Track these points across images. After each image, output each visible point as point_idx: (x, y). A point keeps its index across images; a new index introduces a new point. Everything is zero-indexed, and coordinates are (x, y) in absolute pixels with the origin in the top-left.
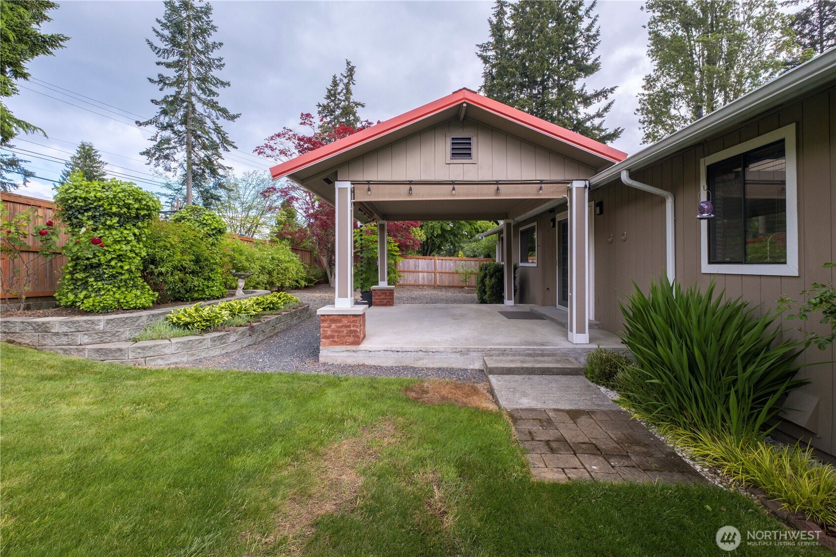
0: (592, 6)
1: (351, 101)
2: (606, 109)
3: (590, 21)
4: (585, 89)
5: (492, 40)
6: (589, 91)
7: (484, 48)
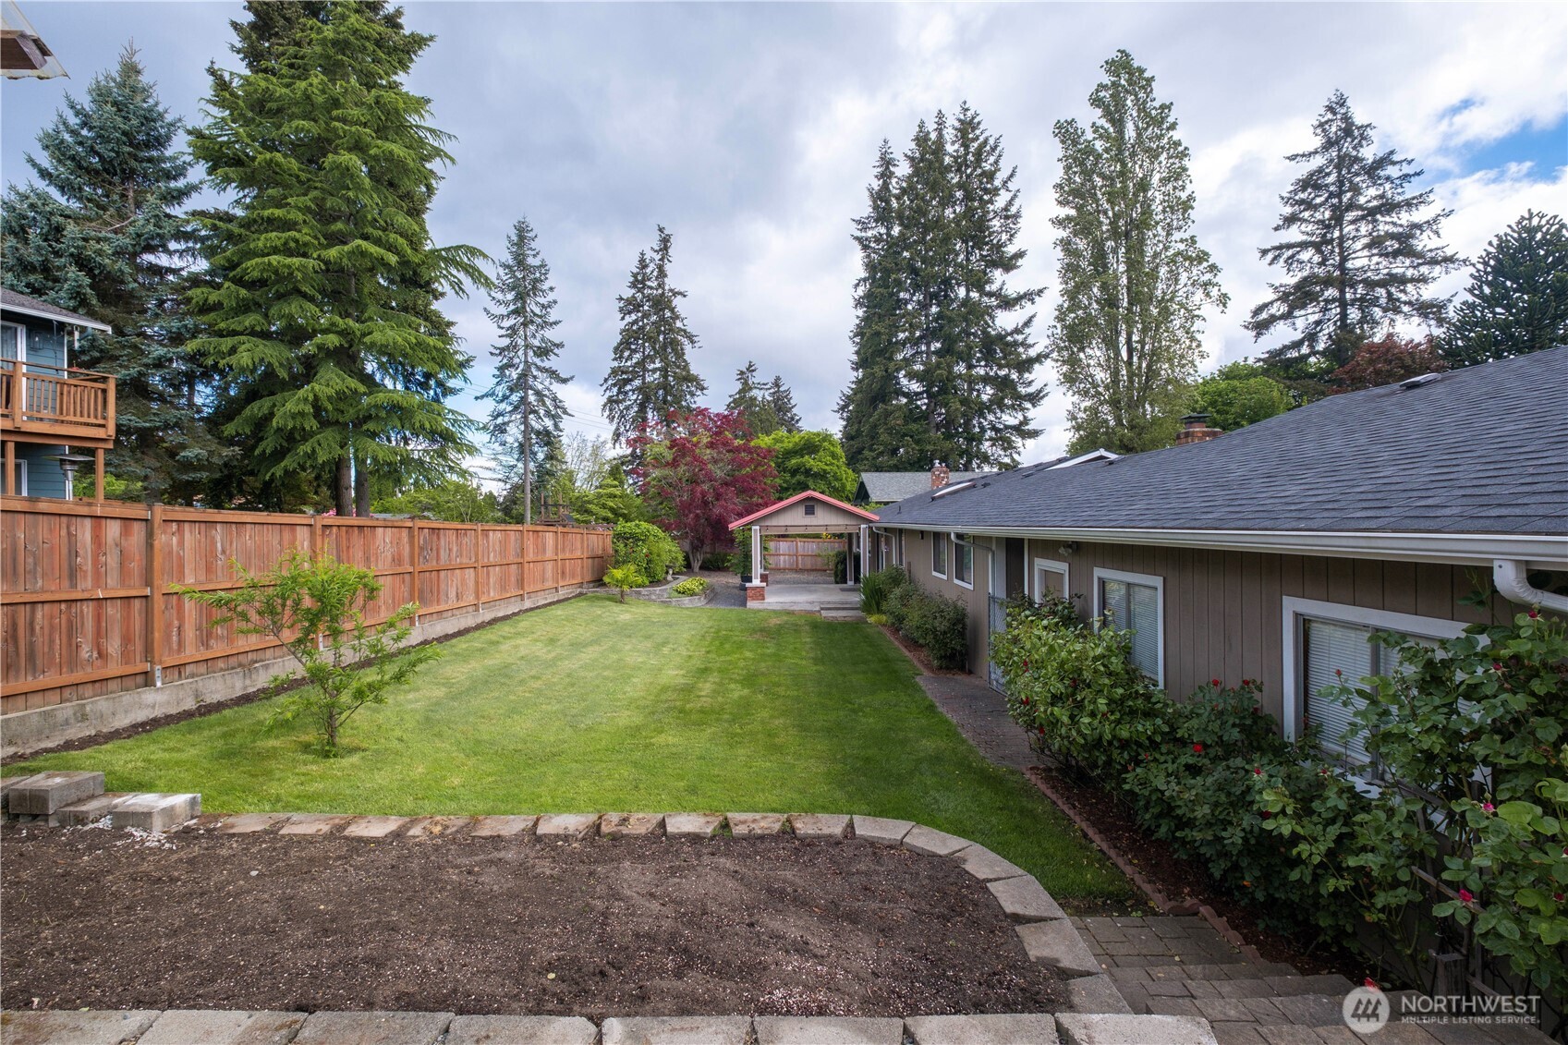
0: (1011, 177)
1: (667, 288)
3: (1009, 196)
4: (1005, 287)
5: (873, 214)
6: (1010, 292)
7: (863, 225)
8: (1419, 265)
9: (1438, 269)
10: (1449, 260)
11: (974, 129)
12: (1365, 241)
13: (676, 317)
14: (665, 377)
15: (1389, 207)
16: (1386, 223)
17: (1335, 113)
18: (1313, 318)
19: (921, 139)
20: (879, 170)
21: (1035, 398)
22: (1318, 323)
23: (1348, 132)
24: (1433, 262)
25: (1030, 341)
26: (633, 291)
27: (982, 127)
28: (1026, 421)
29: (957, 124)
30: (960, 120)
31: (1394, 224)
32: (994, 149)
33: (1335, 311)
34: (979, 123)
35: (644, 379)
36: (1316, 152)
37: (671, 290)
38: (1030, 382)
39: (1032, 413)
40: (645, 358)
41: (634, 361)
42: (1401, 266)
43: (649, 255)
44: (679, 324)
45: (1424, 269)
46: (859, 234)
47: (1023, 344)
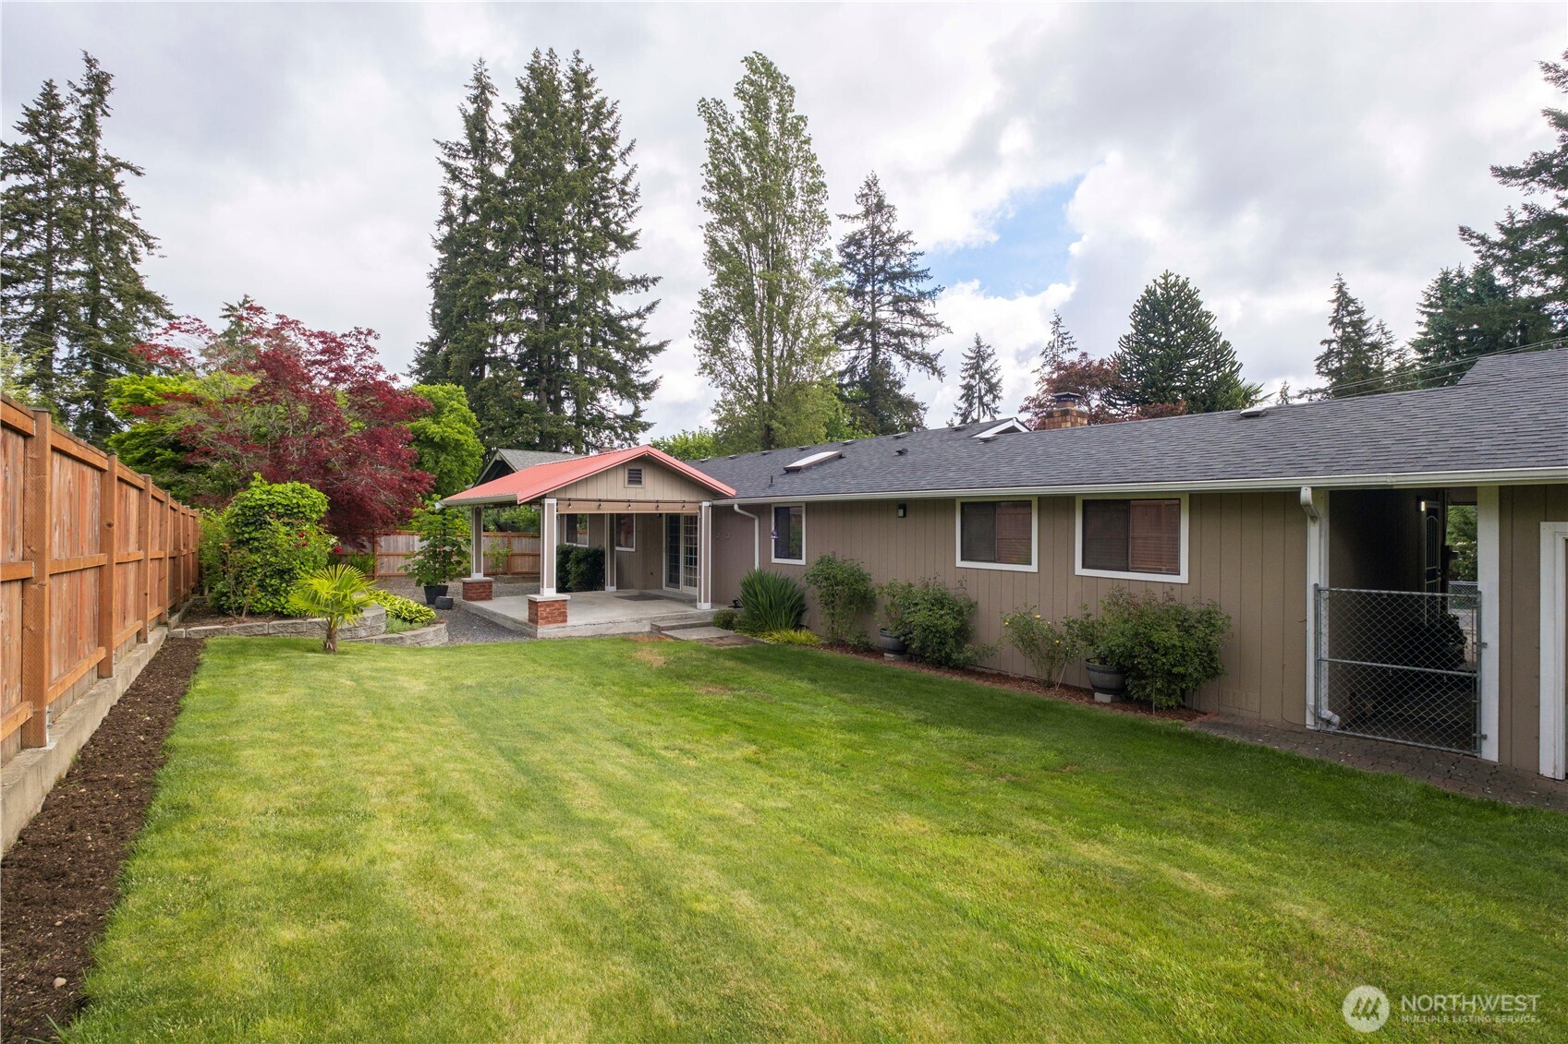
0: (630, 148)
1: (101, 152)
2: (650, 309)
3: (627, 170)
4: (618, 267)
5: (466, 142)
6: (624, 273)
7: (452, 151)
8: (922, 325)
9: (933, 331)
10: (938, 325)
11: (588, 85)
12: (890, 298)
13: (121, 202)
14: (95, 286)
15: (905, 274)
16: (900, 287)
17: (870, 190)
18: (854, 354)
19: (536, 72)
20: (476, 92)
21: (648, 389)
22: (856, 358)
23: (880, 207)
24: (929, 325)
25: (643, 330)
26: (28, 138)
27: (596, 86)
28: (637, 413)
29: (570, 74)
30: (573, 70)
31: (904, 289)
32: (611, 113)
33: (867, 351)
34: (593, 81)
35: (48, 283)
36: (857, 217)
37: (107, 158)
38: (645, 373)
39: (642, 404)
40: (52, 250)
41: (27, 250)
42: (909, 323)
43: (63, 93)
44: (124, 214)
45: (925, 330)
46: (446, 159)
47: (636, 331)
